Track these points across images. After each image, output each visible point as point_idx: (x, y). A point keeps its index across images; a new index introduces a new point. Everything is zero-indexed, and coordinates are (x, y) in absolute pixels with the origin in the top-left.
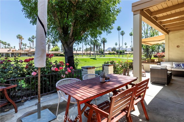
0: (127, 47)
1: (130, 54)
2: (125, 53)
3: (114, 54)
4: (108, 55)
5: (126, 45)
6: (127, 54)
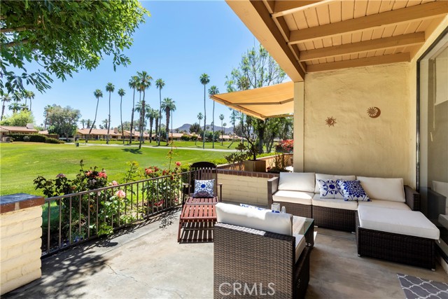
0: (225, 125)
1: (230, 140)
2: (221, 137)
3: (194, 139)
4: (180, 142)
5: (222, 119)
6: (224, 140)
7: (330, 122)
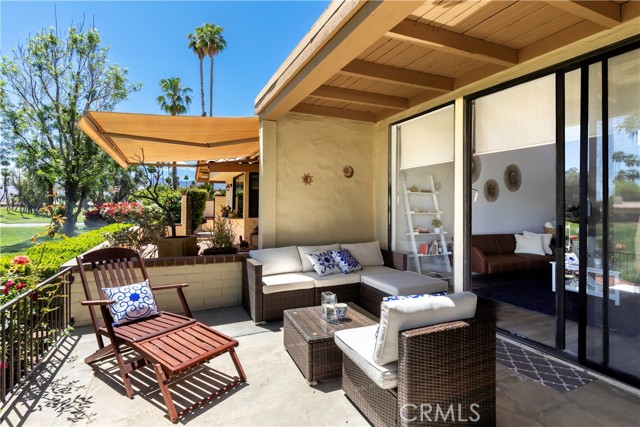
7: (307, 179)
